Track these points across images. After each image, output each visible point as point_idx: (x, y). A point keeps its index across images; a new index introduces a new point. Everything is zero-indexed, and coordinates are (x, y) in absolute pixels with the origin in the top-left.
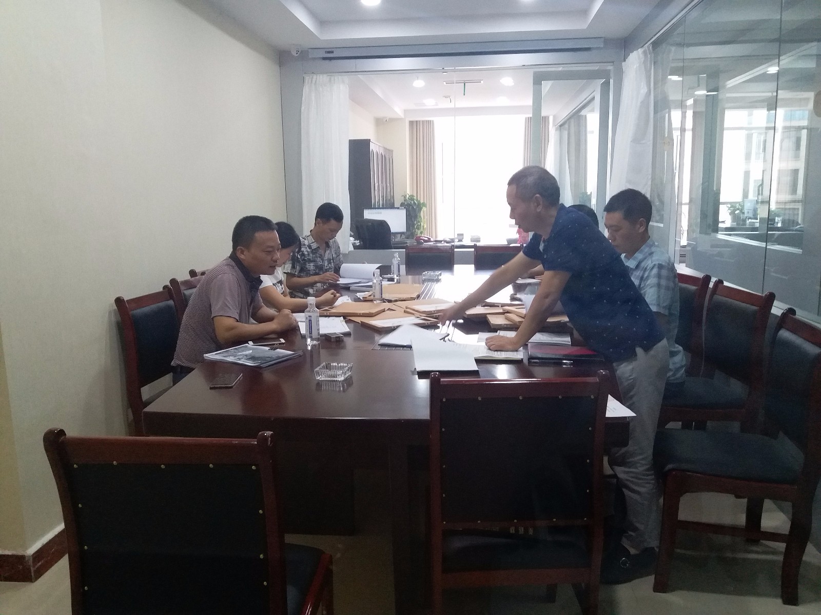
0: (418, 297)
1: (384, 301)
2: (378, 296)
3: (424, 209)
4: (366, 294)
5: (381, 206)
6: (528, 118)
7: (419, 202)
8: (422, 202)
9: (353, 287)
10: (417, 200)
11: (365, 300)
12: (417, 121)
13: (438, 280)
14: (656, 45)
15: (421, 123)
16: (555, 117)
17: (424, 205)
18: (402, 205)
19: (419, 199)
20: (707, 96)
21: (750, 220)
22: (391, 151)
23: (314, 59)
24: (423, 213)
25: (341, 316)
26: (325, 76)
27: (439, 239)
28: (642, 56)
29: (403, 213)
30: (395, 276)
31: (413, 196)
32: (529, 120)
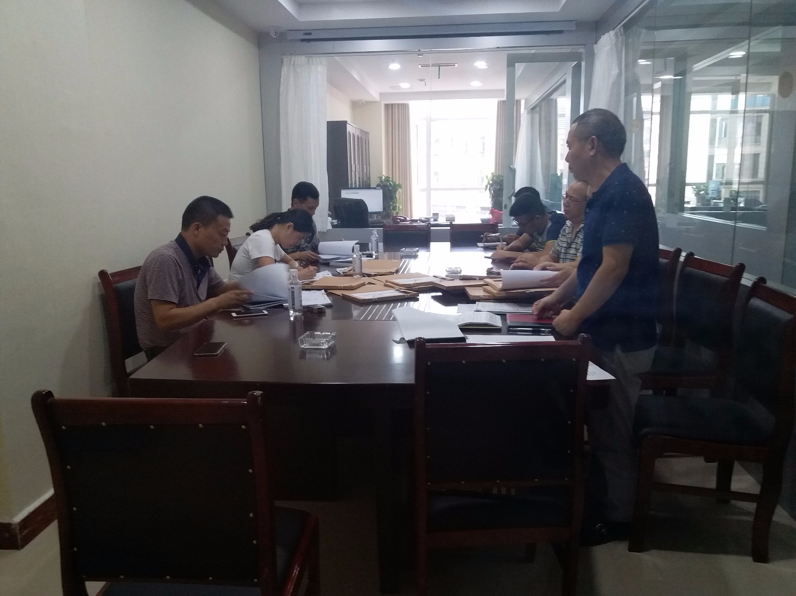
0: (397, 271)
1: (364, 275)
2: (357, 270)
3: (400, 190)
4: (346, 269)
5: (357, 187)
6: (501, 101)
7: (395, 183)
8: (397, 183)
9: (332, 263)
10: (392, 181)
11: (346, 275)
12: (392, 104)
13: (415, 257)
14: (627, 27)
15: (396, 106)
16: (527, 101)
17: (399, 186)
18: (378, 185)
19: (394, 181)
20: (675, 79)
21: (714, 201)
22: (367, 134)
23: (292, 40)
24: (399, 194)
25: (322, 290)
26: (303, 57)
27: (415, 218)
28: (613, 38)
29: (379, 193)
30: (374, 253)
31: (389, 177)
32: (501, 104)
